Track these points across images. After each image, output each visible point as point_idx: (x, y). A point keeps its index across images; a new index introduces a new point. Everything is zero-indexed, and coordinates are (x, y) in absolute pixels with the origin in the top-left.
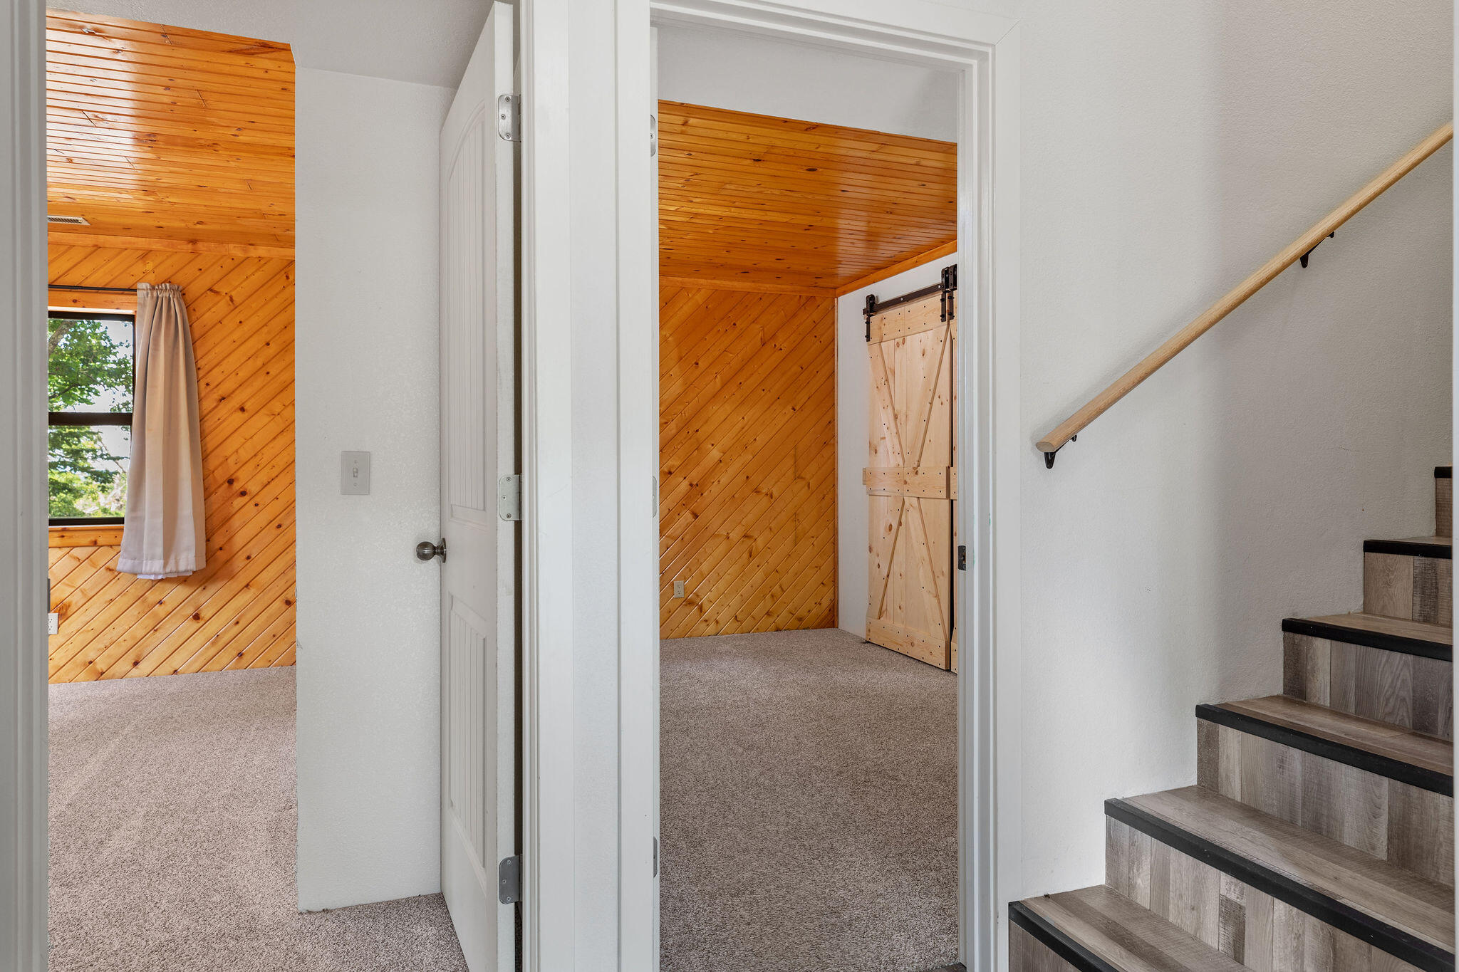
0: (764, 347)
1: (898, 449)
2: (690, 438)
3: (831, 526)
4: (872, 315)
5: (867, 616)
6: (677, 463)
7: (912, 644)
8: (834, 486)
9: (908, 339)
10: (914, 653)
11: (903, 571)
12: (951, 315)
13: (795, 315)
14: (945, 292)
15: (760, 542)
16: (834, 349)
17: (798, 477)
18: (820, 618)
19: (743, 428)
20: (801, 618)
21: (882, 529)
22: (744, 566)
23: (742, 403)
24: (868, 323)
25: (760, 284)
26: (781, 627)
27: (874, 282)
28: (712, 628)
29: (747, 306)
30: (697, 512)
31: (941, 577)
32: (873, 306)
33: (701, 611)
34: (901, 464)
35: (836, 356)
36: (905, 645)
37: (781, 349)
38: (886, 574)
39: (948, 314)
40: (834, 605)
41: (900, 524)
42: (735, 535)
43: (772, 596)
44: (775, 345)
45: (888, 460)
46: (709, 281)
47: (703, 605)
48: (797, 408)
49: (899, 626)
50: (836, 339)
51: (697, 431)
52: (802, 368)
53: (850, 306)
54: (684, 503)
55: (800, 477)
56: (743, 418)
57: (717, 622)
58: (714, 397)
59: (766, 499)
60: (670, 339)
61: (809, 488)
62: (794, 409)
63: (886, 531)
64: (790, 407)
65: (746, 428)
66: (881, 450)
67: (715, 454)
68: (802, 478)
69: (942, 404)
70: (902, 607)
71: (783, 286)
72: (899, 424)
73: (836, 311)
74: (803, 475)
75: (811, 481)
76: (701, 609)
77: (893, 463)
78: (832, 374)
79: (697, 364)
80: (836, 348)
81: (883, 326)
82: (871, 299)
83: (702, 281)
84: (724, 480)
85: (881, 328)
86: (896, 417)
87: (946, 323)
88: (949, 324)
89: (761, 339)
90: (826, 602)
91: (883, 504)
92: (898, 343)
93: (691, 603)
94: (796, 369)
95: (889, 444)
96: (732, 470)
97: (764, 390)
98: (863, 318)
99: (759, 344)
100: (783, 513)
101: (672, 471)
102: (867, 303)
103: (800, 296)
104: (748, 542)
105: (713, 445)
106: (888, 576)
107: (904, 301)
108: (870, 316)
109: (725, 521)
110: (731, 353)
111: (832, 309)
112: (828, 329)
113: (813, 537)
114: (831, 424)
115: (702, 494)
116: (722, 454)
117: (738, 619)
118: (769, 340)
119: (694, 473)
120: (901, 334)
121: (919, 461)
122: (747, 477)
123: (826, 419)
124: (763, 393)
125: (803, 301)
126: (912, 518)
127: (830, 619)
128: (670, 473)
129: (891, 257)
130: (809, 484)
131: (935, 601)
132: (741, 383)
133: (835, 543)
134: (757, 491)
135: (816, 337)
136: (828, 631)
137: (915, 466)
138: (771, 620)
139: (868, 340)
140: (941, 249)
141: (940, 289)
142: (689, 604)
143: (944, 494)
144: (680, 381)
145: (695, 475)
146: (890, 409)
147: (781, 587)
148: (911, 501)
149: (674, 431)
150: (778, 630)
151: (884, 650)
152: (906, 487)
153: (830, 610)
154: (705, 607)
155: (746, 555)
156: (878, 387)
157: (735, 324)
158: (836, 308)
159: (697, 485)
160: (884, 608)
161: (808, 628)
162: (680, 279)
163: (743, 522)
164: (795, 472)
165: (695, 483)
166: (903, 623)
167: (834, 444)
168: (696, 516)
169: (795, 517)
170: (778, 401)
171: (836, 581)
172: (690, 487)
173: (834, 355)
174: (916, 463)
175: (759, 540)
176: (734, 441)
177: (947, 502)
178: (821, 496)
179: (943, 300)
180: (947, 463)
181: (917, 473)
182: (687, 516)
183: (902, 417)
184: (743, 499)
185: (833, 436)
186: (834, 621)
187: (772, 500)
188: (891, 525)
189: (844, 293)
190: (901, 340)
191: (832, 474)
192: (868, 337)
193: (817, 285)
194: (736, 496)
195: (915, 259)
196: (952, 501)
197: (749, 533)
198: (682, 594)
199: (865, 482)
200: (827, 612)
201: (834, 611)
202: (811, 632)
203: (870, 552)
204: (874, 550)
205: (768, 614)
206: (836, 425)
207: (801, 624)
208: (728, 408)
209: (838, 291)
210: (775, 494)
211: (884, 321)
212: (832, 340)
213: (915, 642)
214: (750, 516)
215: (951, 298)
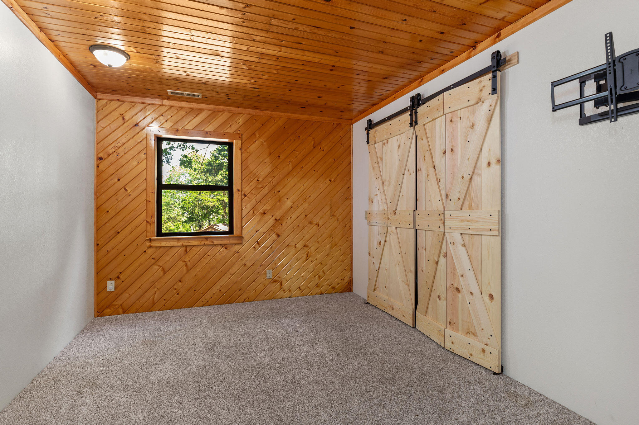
0: (315, 149)
1: (384, 201)
2: (275, 196)
3: (349, 240)
4: (370, 130)
5: (367, 289)
6: (269, 208)
7: (393, 309)
8: (351, 220)
9: (390, 140)
10: (394, 313)
11: (387, 267)
12: (416, 123)
13: (330, 133)
14: (412, 111)
15: (313, 249)
16: (351, 150)
17: (332, 216)
18: (344, 287)
19: (304, 190)
20: (334, 287)
21: (375, 244)
22: (304, 262)
23: (303, 177)
24: (368, 134)
25: (313, 116)
26: (323, 292)
27: (371, 113)
28: (287, 294)
29: (306, 127)
30: (279, 233)
31: (410, 273)
32: (371, 126)
33: (281, 285)
34: (386, 209)
35: (352, 154)
36: (388, 308)
37: (323, 150)
38: (378, 268)
39: (414, 122)
40: (351, 280)
41: (386, 241)
42: (299, 246)
43: (319, 276)
44: (320, 148)
45: (378, 207)
46: (286, 114)
47: (282, 282)
48: (332, 180)
49: (385, 297)
50: (352, 145)
51: (279, 191)
52: (334, 160)
53: (359, 128)
54: (272, 229)
55: (333, 216)
56: (304, 185)
57: (290, 291)
58: (288, 174)
59: (315, 228)
60: (265, 143)
61: (338, 221)
62: (330, 181)
63: (377, 244)
64: (328, 180)
65: (304, 191)
66: (375, 201)
67: (289, 203)
68: (334, 216)
69: (410, 174)
70: (387, 287)
71: (324, 118)
72: (385, 187)
73: (352, 131)
74: (335, 214)
75: (339, 217)
76: (281, 284)
77: (381, 208)
78: (350, 163)
79: (279, 157)
80: (352, 150)
81: (376, 135)
82: (369, 121)
83: (282, 114)
84: (293, 217)
85: (375, 136)
86: (383, 183)
87: (413, 128)
88: (414, 128)
89: (313, 144)
90: (347, 279)
91: (376, 229)
92: (384, 143)
93: (276, 281)
94: (331, 160)
95: (378, 198)
96: (298, 212)
97: (314, 171)
98: (365, 132)
99: (312, 147)
100: (325, 234)
101: (266, 212)
102: (367, 124)
103: (334, 123)
104: (307, 249)
105: (287, 199)
106: (379, 269)
107: (387, 120)
108: (369, 131)
109: (294, 238)
110: (297, 152)
111: (350, 131)
112: (348, 141)
113: (340, 246)
114: (350, 188)
115: (282, 224)
116: (292, 204)
117: (301, 289)
118: (317, 145)
119: (277, 214)
120: (387, 137)
121: (396, 207)
122: (306, 216)
123: (346, 187)
124: (314, 172)
125: (335, 125)
126: (392, 238)
127: (349, 288)
128: (265, 213)
129: (380, 95)
130: (338, 219)
131: (406, 286)
132: (302, 167)
133: (351, 249)
134: (311, 223)
135: (341, 144)
136: (348, 294)
137: (394, 210)
138: (318, 289)
139: (368, 143)
140: (409, 87)
141: (409, 110)
142: (275, 282)
143: (412, 226)
144: (270, 165)
145: (278, 215)
146: (380, 179)
147: (323, 271)
148: (392, 229)
149: (267, 192)
150: (322, 294)
151: (377, 310)
152: (389, 221)
153: (349, 283)
154: (283, 284)
155: (305, 256)
156: (373, 168)
157: (299, 137)
158: (352, 130)
159: (279, 220)
160: (377, 286)
161: (337, 292)
162: (269, 112)
163: (304, 239)
164: (331, 213)
165: (278, 219)
166: (387, 296)
167: (351, 199)
168: (278, 236)
169: (331, 236)
170: (322, 176)
171: (352, 268)
172: (275, 221)
173: (351, 154)
174: (395, 208)
175: (312, 248)
176: (299, 197)
177: (413, 231)
178: (344, 225)
179: (411, 115)
180: (414, 208)
181: (395, 214)
182: (273, 236)
183: (387, 183)
184: (304, 227)
185: (351, 195)
186: (351, 288)
187: (319, 227)
188: (380, 242)
189: (356, 121)
190: (386, 141)
191: (349, 214)
192: (368, 142)
193: (341, 117)
194: (300, 225)
195: (394, 96)
196: (416, 230)
197: (307, 244)
198: (271, 277)
199: (366, 218)
200: (347, 284)
201: (351, 284)
202: (338, 295)
203: (369, 255)
204: (371, 254)
205: (317, 286)
206: (352, 189)
207: (334, 290)
208: (296, 179)
209: (353, 121)
210: (321, 224)
211: (377, 132)
212: (350, 146)
213: (395, 308)
214: (307, 236)
215: (416, 113)
